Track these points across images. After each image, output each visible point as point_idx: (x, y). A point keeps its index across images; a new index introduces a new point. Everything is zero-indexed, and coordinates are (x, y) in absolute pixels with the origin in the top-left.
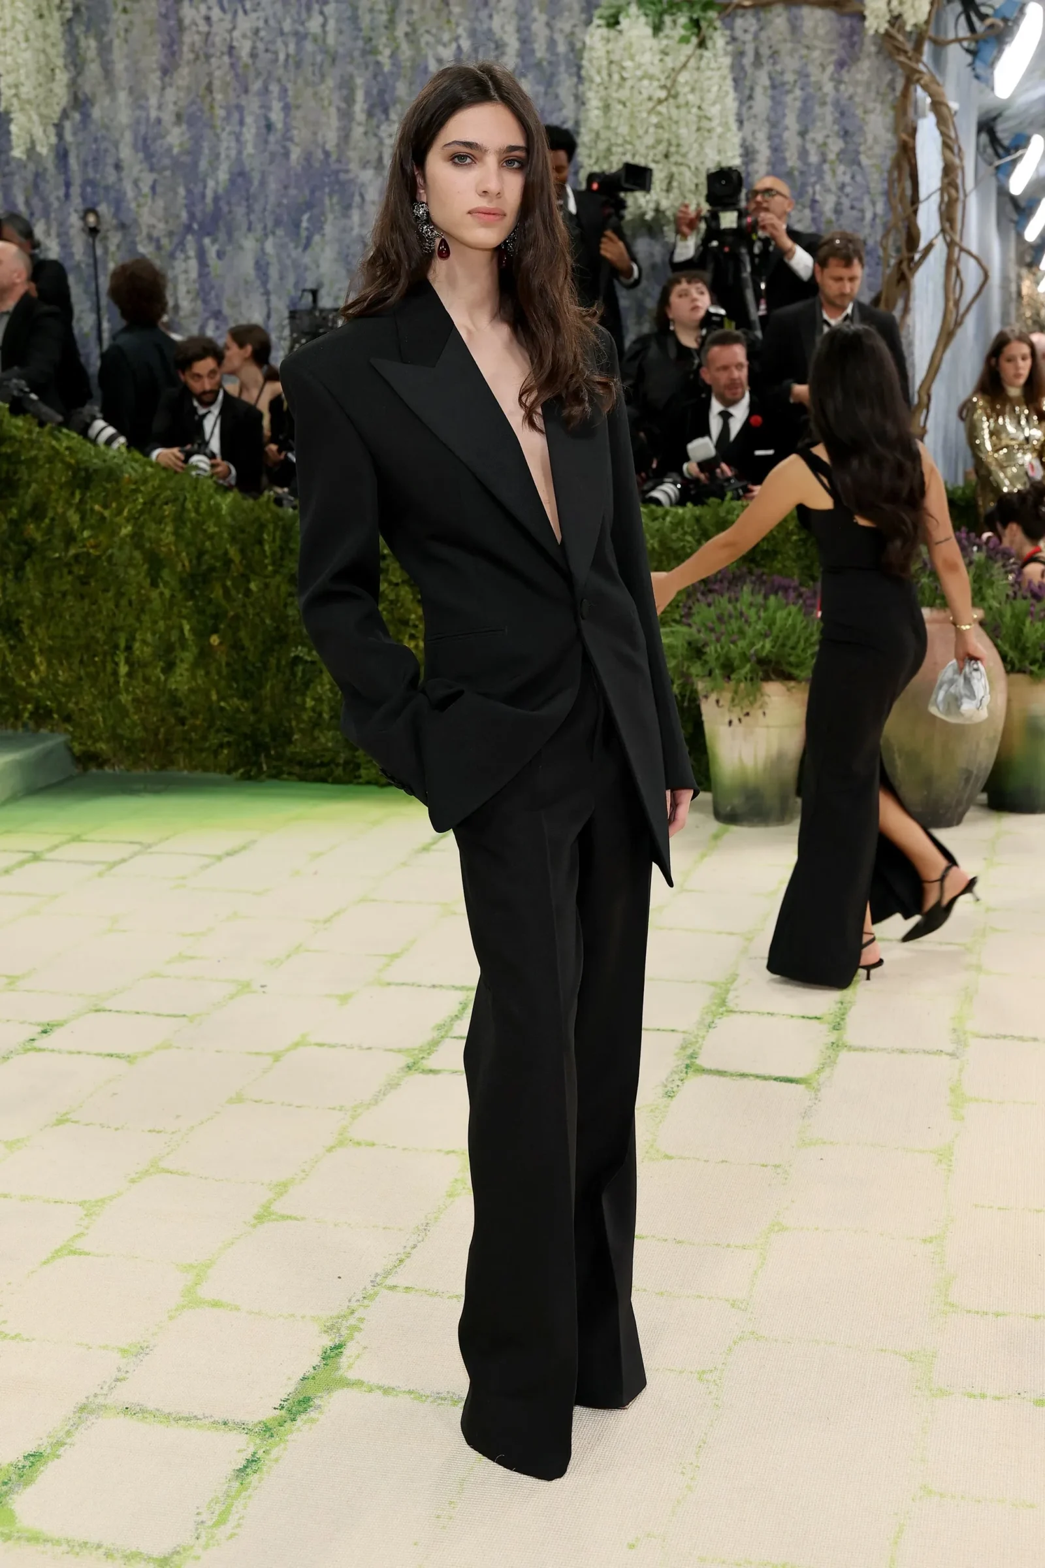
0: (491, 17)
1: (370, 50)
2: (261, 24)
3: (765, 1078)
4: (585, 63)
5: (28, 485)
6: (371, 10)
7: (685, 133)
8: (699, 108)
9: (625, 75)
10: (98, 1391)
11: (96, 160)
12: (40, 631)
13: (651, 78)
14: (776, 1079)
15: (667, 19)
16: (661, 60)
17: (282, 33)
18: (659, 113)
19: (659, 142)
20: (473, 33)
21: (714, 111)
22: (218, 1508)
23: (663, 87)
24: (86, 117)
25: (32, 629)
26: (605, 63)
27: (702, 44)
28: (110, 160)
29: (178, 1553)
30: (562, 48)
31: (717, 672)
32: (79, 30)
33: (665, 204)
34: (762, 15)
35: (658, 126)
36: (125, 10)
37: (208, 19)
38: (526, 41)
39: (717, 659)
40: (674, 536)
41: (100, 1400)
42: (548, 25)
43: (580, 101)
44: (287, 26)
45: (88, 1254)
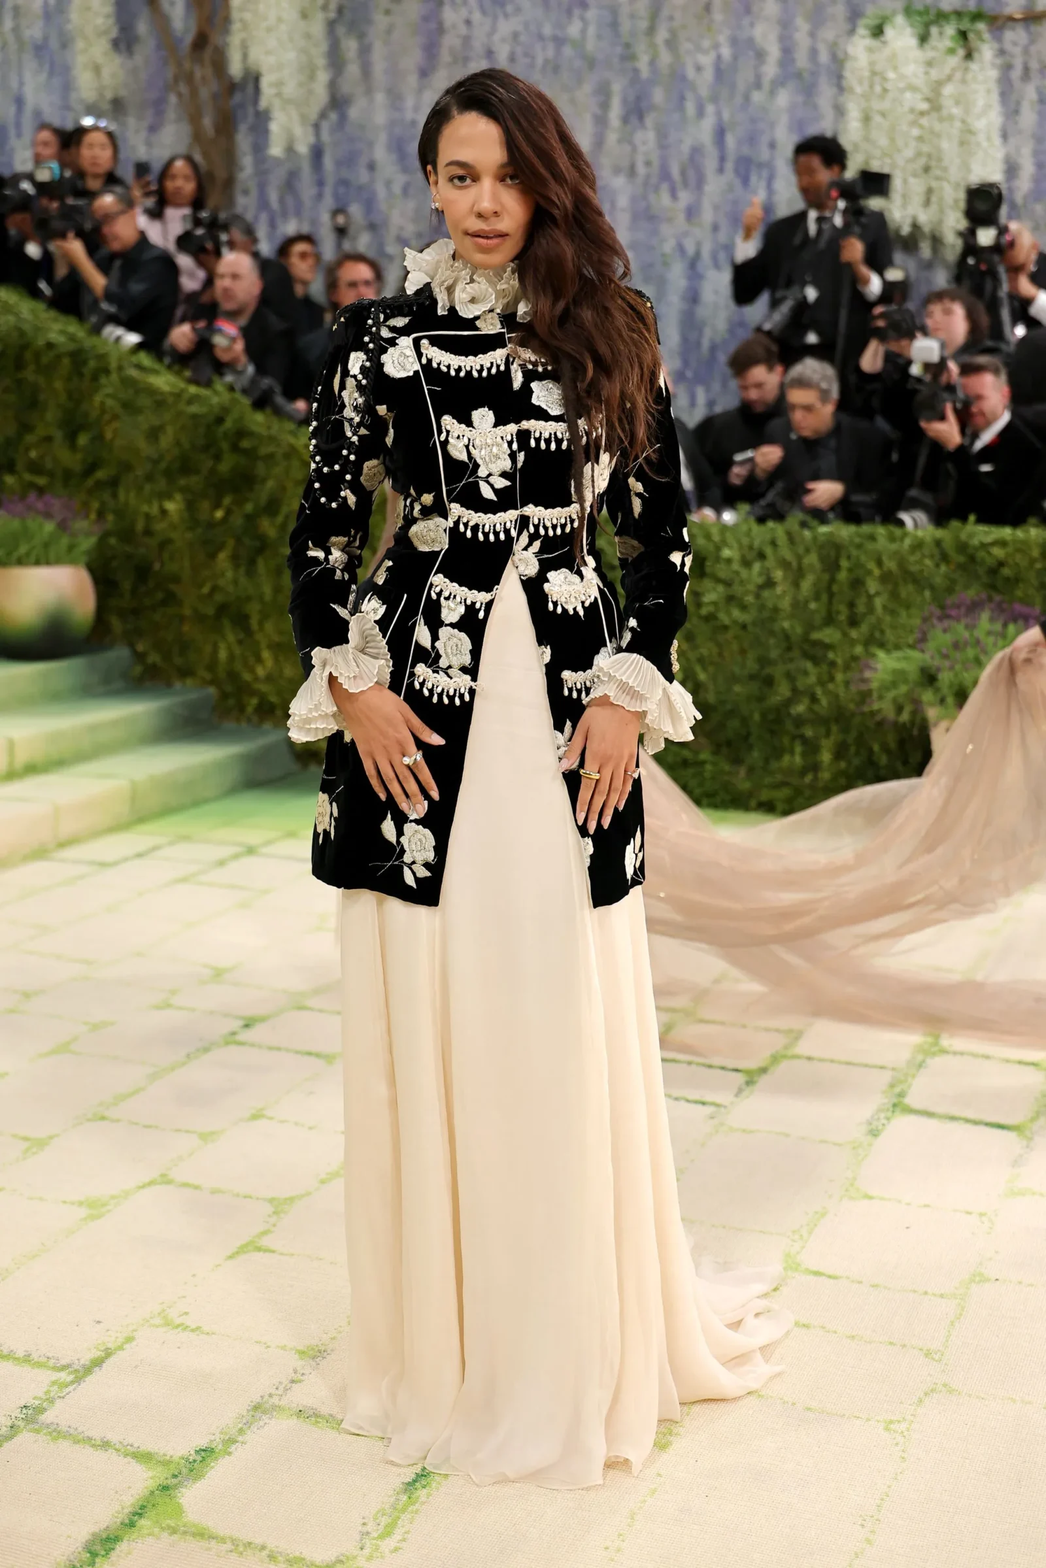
0: (752, 25)
1: (629, 56)
2: (520, 28)
3: (976, 1123)
4: (847, 74)
5: (264, 480)
6: (632, 16)
7: (948, 147)
8: (963, 121)
9: (889, 86)
10: (273, 1391)
11: (348, 161)
12: (269, 626)
13: (913, 88)
14: (987, 1124)
15: (934, 30)
16: (927, 73)
17: (541, 37)
18: (921, 127)
19: (919, 154)
20: (734, 42)
21: (980, 124)
22: (384, 1521)
23: (928, 100)
24: (343, 118)
25: (261, 623)
26: (867, 74)
27: (969, 56)
28: (363, 161)
29: (341, 1562)
30: (824, 57)
31: (950, 700)
32: (341, 30)
33: (924, 218)
34: (1034, 28)
35: (920, 139)
36: (388, 12)
37: (468, 22)
38: (787, 51)
39: (951, 686)
40: (912, 559)
41: (275, 1400)
42: (812, 35)
43: (840, 111)
44: (547, 30)
45: (273, 1252)
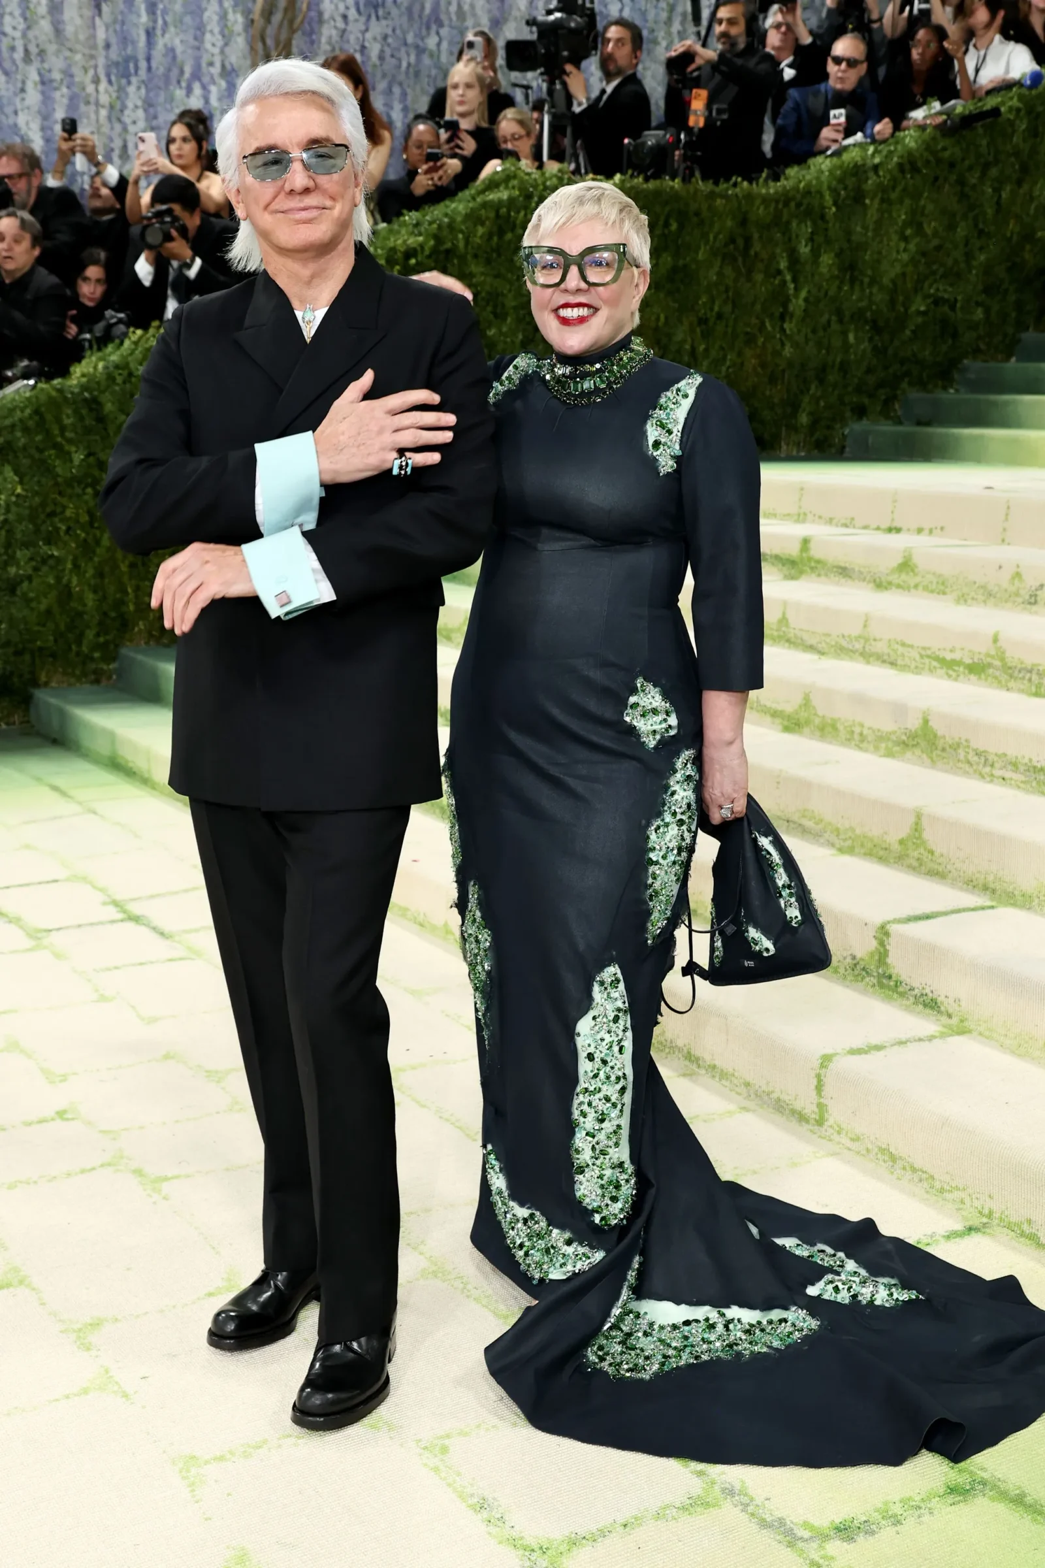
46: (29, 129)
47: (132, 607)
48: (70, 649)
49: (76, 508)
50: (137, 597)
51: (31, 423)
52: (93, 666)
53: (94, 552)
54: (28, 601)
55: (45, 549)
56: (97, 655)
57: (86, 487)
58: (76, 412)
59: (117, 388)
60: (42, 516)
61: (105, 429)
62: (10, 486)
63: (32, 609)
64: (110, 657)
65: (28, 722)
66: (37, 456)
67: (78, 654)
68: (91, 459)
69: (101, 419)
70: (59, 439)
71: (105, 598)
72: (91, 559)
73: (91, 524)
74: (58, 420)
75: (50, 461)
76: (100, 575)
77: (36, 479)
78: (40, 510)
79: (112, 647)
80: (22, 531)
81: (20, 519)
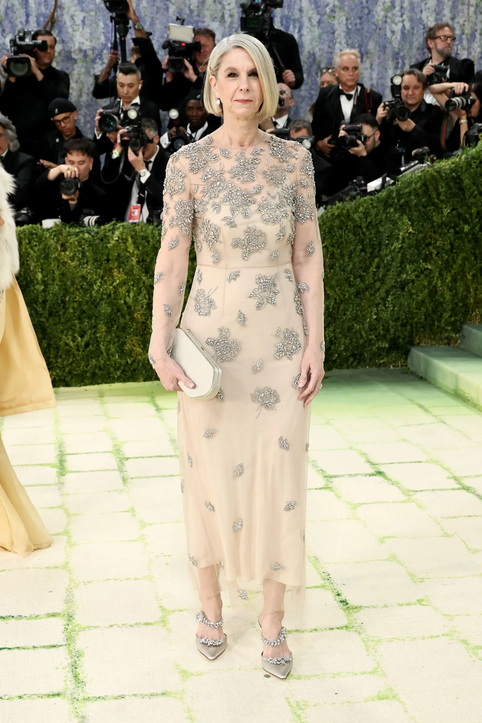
46: (429, 20)
47: (472, 302)
48: (434, 324)
49: (443, 241)
50: (476, 294)
51: (420, 191)
52: (446, 335)
53: (452, 267)
54: (411, 295)
55: (423, 265)
56: (449, 328)
57: (450, 228)
58: (447, 184)
59: (472, 170)
60: (423, 245)
61: (464, 195)
62: (406, 227)
63: (413, 300)
64: (458, 330)
65: (406, 366)
66: (423, 210)
67: (438, 326)
68: (454, 212)
69: (461, 189)
70: (436, 200)
71: (456, 294)
72: (450, 271)
73: (451, 250)
74: (436, 189)
75: (430, 213)
76: (454, 280)
77: (421, 223)
78: (422, 242)
79: (458, 324)
80: (411, 253)
81: (410, 247)
